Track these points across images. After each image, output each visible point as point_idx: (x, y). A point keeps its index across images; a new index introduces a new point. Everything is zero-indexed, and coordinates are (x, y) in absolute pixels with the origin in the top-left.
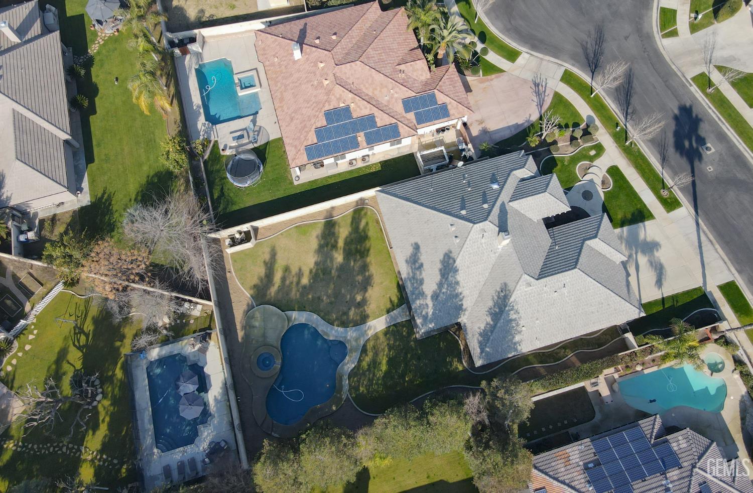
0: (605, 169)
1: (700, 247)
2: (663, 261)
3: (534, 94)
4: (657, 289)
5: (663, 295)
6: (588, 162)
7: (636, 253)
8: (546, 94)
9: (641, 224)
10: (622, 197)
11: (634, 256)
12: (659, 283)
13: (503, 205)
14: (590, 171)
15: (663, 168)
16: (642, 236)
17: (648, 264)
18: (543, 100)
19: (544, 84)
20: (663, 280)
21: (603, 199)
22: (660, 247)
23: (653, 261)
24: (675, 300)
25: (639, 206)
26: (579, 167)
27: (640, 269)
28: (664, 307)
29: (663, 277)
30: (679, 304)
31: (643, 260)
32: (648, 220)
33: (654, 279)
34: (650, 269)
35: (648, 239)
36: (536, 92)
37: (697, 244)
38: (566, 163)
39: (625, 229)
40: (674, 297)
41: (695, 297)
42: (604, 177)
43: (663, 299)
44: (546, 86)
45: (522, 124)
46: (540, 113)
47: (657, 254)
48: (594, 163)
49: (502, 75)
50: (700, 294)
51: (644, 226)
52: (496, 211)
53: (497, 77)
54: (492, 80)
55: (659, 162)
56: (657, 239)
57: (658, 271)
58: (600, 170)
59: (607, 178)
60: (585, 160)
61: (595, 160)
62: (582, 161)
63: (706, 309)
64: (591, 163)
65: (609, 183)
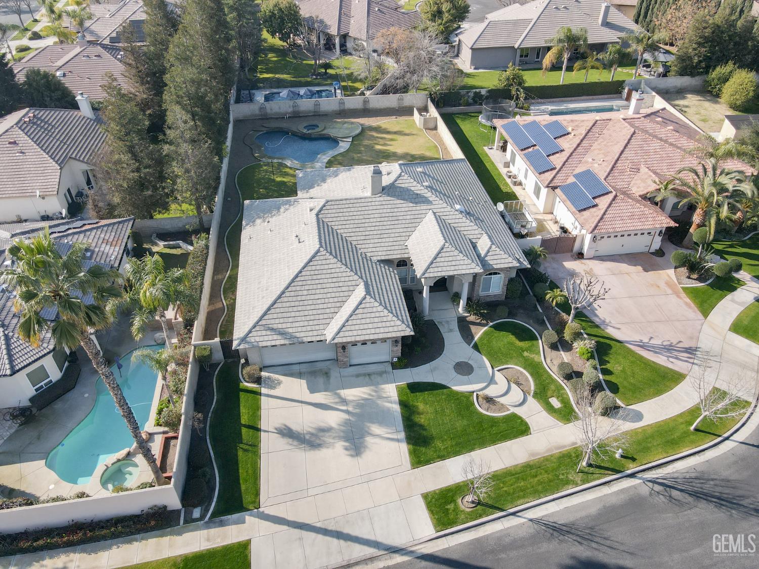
0: (521, 412)
1: (339, 535)
2: (323, 453)
3: (668, 343)
4: (277, 426)
5: (265, 431)
6: (533, 388)
7: (347, 412)
8: (671, 359)
9: (402, 435)
10: (460, 424)
11: (344, 408)
12: (287, 433)
13: (427, 201)
14: (513, 386)
15: (531, 520)
16: (376, 429)
17: (323, 425)
18: (656, 353)
19: (696, 361)
20: (290, 440)
21: (455, 388)
22: (352, 456)
23: (327, 434)
24: (250, 448)
25: (439, 444)
26: (521, 373)
27: (319, 410)
28: (245, 426)
29: (295, 443)
30: (240, 453)
31: (333, 419)
32: (410, 453)
33: (295, 427)
34: (314, 426)
35: (369, 440)
36: (670, 345)
37: (346, 530)
38: (526, 354)
39: (397, 408)
40: (255, 447)
41: (243, 487)
42: (503, 407)
43: (258, 430)
44: (693, 363)
45: (596, 316)
46: (627, 342)
47: (340, 445)
48: (531, 400)
49: (695, 312)
50: (247, 498)
51: (398, 440)
52: (417, 188)
53: (686, 304)
54: (678, 296)
55: (546, 516)
56: (367, 455)
57: (307, 437)
58: (518, 403)
59: (500, 410)
60: (536, 385)
61: (539, 402)
62: (535, 381)
63: (215, 500)
64: (532, 394)
65: (490, 409)
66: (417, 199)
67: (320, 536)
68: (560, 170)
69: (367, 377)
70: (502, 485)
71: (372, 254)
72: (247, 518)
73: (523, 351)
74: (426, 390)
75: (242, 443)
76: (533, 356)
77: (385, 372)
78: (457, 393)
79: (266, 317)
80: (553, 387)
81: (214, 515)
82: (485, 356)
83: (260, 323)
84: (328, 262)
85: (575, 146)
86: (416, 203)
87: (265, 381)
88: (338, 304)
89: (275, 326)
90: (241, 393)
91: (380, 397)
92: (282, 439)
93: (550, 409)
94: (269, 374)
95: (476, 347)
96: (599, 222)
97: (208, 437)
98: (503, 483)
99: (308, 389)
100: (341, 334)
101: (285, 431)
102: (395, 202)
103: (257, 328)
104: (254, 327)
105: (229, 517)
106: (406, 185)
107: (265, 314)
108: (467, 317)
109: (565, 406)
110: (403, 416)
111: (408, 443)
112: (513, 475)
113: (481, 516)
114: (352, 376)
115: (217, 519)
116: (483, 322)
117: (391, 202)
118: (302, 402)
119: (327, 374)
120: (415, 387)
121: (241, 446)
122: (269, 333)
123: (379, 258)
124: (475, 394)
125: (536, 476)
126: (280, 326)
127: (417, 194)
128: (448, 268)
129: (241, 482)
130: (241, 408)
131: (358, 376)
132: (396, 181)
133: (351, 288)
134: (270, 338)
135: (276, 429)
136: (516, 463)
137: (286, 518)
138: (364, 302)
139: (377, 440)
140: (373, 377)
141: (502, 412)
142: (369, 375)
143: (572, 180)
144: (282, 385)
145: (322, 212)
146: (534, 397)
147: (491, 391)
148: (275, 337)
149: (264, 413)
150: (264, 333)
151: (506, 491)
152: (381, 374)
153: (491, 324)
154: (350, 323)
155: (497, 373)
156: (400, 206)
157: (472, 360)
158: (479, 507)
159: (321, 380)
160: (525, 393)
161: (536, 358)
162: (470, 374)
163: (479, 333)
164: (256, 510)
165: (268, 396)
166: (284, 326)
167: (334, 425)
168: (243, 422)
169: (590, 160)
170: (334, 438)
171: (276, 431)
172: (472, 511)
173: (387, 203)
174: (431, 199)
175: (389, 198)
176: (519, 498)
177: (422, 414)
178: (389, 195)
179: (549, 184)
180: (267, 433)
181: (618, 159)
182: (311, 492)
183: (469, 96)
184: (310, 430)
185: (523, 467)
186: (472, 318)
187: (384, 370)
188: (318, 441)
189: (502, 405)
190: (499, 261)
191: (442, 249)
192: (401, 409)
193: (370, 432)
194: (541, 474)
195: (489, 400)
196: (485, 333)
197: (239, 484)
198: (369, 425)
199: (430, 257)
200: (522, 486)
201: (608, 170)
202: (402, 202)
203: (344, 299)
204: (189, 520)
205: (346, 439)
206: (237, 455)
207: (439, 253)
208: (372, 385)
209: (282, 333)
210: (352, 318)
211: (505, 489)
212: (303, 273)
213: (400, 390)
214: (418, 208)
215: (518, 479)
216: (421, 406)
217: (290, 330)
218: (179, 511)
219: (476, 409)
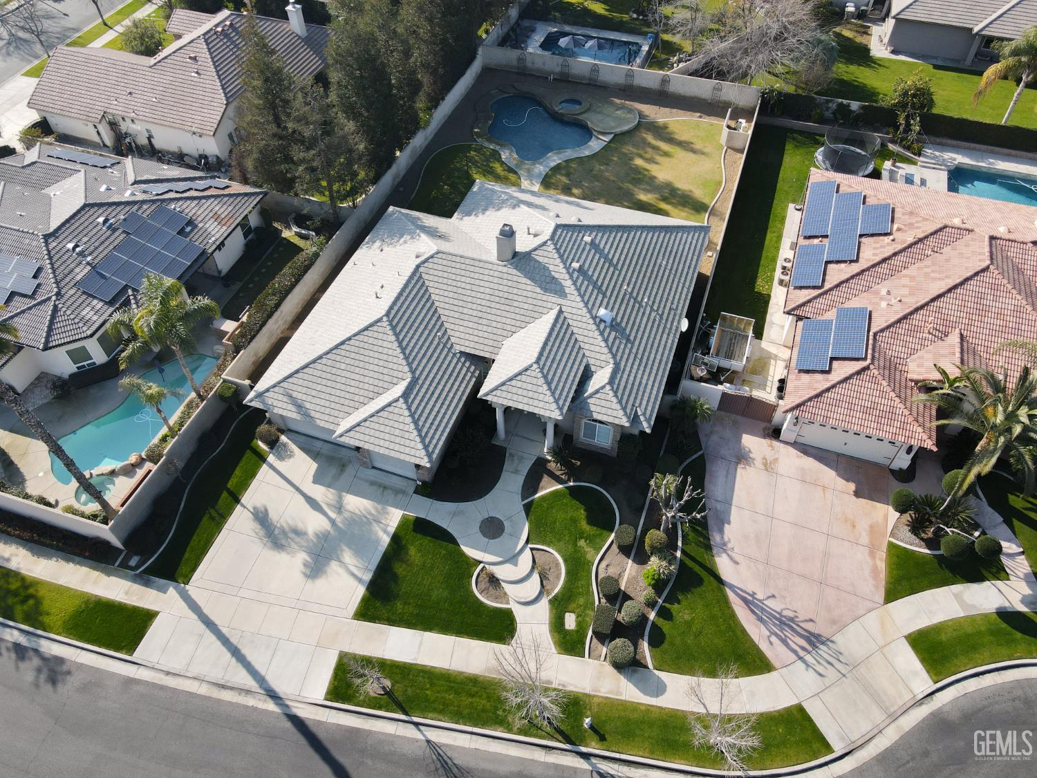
0: (519, 613)
1: (236, 652)
2: (281, 557)
3: (791, 614)
4: (258, 505)
5: (243, 506)
6: (556, 591)
7: (333, 522)
8: (773, 639)
9: (368, 577)
10: (439, 593)
11: (333, 515)
12: (262, 517)
13: (561, 293)
14: (536, 578)
15: (428, 741)
16: (348, 557)
17: (300, 526)
18: (760, 619)
19: (808, 658)
20: (258, 527)
21: (464, 548)
22: (305, 575)
23: (297, 539)
24: (217, 517)
25: (399, 605)
26: (557, 565)
27: (307, 506)
28: (228, 491)
29: (262, 533)
30: (205, 519)
31: (315, 523)
32: (362, 601)
33: (273, 516)
34: (290, 522)
35: (334, 565)
36: (792, 620)
37: (245, 651)
38: (582, 543)
39: (386, 540)
40: (223, 518)
41: (187, 555)
42: (504, 597)
43: (237, 501)
44: (801, 658)
45: (721, 531)
46: (732, 587)
47: (302, 556)
48: (544, 603)
49: (876, 587)
50: (183, 568)
51: (360, 580)
52: (558, 270)
53: (875, 570)
54: (872, 554)
55: (448, 746)
56: (320, 583)
57: (276, 532)
58: (523, 600)
59: (496, 599)
60: (564, 588)
61: (551, 610)
62: (566, 582)
63: (156, 556)
64: (551, 597)
65: (486, 592)
66: (549, 284)
67: (218, 643)
68: (826, 293)
69: (382, 489)
70: (428, 686)
71: (457, 341)
72: (171, 588)
73: (581, 538)
74: (429, 536)
75: (213, 508)
76: (588, 549)
77: (403, 492)
78: (463, 554)
79: (290, 380)
80: (581, 601)
81: (144, 572)
82: (530, 524)
83: (282, 385)
85: (878, 259)
86: (546, 290)
87: (279, 447)
88: (371, 395)
89: (295, 394)
90: (248, 451)
91: (378, 522)
92: (252, 522)
93: (557, 625)
94: (288, 441)
95: (528, 508)
96: (810, 399)
97: (189, 487)
98: (431, 685)
99: (314, 476)
100: (351, 434)
101: (260, 514)
102: (520, 280)
103: (276, 389)
104: (274, 386)
105: (157, 579)
106: (546, 260)
107: (290, 376)
108: (550, 461)
109: (577, 631)
110: (385, 554)
111: (368, 589)
112: (450, 682)
113: (380, 708)
114: (366, 481)
115: (146, 576)
116: (563, 477)
117: (515, 278)
118: (297, 489)
119: (343, 466)
120: (422, 527)
121: (212, 511)
122: (285, 399)
123: (463, 349)
124: (482, 565)
125: (473, 696)
126: (299, 396)
127: (554, 278)
128: (520, 399)
129: (188, 549)
130: (238, 468)
131: (373, 483)
132: (535, 249)
133: (395, 380)
134: (285, 406)
135: (254, 508)
136: (464, 670)
137: (202, 608)
138: (394, 404)
139: (341, 571)
140: (386, 492)
141: (497, 602)
142: (385, 488)
143: (831, 315)
144: (291, 460)
145: (426, 265)
146: (550, 601)
147: (502, 572)
148: (290, 407)
149: (255, 483)
150: (281, 397)
151: (427, 695)
152: (398, 492)
153: (571, 484)
154: (367, 424)
155: (527, 552)
156: (524, 287)
157: (511, 521)
158: (385, 696)
159: (333, 471)
160: (543, 589)
161: (590, 555)
162: (494, 538)
163: (548, 488)
164: (183, 585)
165: (271, 467)
166: (304, 397)
167: (311, 532)
168: (229, 485)
169: (884, 292)
170: (301, 547)
171: (252, 510)
172: (376, 697)
173: (510, 277)
174: (567, 290)
175: (515, 272)
176: (435, 710)
177: (406, 562)
178: (516, 268)
179: (794, 309)
180: (242, 508)
181: (922, 307)
182: (243, 593)
183: (828, 109)
184: (285, 525)
185: (466, 678)
186: (552, 466)
187: (404, 489)
188: (283, 542)
189: (505, 594)
190: (604, 411)
191: (526, 370)
192: (390, 545)
193: (341, 557)
194: (480, 696)
195: (494, 581)
196: (555, 494)
197: (186, 549)
198: (345, 548)
200: (449, 699)
201: (892, 320)
202: (529, 282)
203: (381, 390)
204: (124, 565)
205: (310, 553)
206: (200, 520)
207: (520, 374)
208: (379, 502)
209: (299, 407)
211: (428, 692)
212: (352, 342)
213: (404, 523)
214: (545, 298)
215: (451, 688)
216: (412, 551)
217: (308, 405)
218: (121, 551)
219: (470, 584)
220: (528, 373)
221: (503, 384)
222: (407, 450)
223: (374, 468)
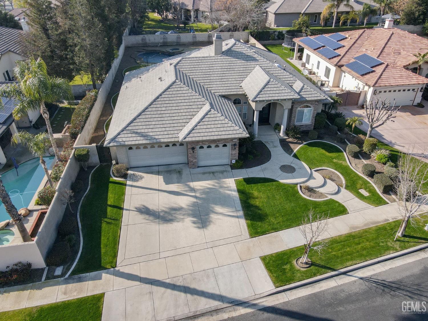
0: (337, 198)
1: (186, 290)
2: (175, 225)
4: (138, 206)
6: (344, 182)
7: (195, 197)
9: (241, 213)
10: (288, 206)
11: (193, 194)
12: (144, 211)
13: (255, 60)
14: (328, 181)
15: (361, 278)
16: (219, 209)
17: (175, 206)
20: (147, 217)
21: (282, 181)
22: (199, 228)
23: (178, 212)
24: (113, 222)
25: (272, 219)
26: (333, 173)
27: (172, 196)
28: (110, 206)
29: (151, 218)
30: (104, 225)
32: (248, 226)
33: (151, 207)
34: (167, 206)
35: (213, 216)
37: (193, 286)
38: (335, 160)
39: (236, 194)
40: (117, 221)
41: (103, 251)
42: (321, 195)
43: (122, 209)
45: (384, 139)
46: (412, 154)
47: (188, 221)
48: (343, 190)
50: (105, 259)
51: (238, 217)
52: (248, 52)
55: (374, 275)
56: (212, 228)
57: (161, 214)
58: (334, 192)
59: (320, 197)
60: (346, 180)
61: (351, 192)
62: (345, 178)
63: (77, 260)
64: (344, 187)
65: (311, 196)
66: (248, 58)
67: (169, 291)
68: (344, 56)
69: (212, 174)
70: (330, 250)
71: (215, 91)
72: (104, 275)
73: (333, 159)
74: (259, 183)
75: (106, 218)
76: (341, 162)
77: (226, 171)
78: (284, 185)
79: (132, 125)
80: (360, 182)
81: (74, 273)
82: (304, 162)
83: (127, 129)
84: (182, 89)
85: (352, 43)
86: (247, 61)
87: (130, 176)
88: (189, 117)
89: (139, 131)
90: (110, 184)
91: (221, 187)
92: (140, 215)
93: (361, 197)
94: (134, 172)
95: (295, 156)
96: (378, 80)
97: (78, 214)
98: (331, 249)
99: (164, 182)
100: (191, 135)
101: (143, 210)
102: (232, 60)
103: (125, 132)
104: (122, 131)
105: (88, 274)
106: (240, 50)
107: (132, 122)
108: (286, 139)
109: (373, 195)
110: (241, 200)
111: (246, 219)
112: (339, 243)
113: (315, 275)
114: (199, 173)
115: (76, 276)
116: (299, 141)
117: (229, 60)
118: (159, 190)
119: (180, 172)
120: (249, 181)
121: (106, 220)
122: (134, 135)
123: (220, 94)
124: (299, 186)
125: (359, 244)
126: (143, 131)
127: (248, 55)
129: (102, 246)
130: (109, 194)
131: (204, 173)
132: (232, 47)
133: (200, 106)
134: (135, 139)
135: (136, 208)
136: (340, 234)
137: (139, 275)
138: (209, 113)
139: (220, 217)
140: (216, 174)
141: (322, 198)
142: (213, 173)
143: (353, 60)
144: (143, 179)
145: (179, 65)
146: (346, 188)
147: (311, 184)
148: (139, 138)
149: (127, 198)
150: (130, 135)
151: (335, 255)
152: (222, 172)
153: (305, 143)
154: (198, 127)
155: (314, 172)
156: (236, 62)
157: (294, 164)
158: (312, 267)
159: (175, 176)
160: (339, 186)
161: (344, 163)
162: (293, 172)
163: (296, 148)
164: (112, 269)
165: (132, 186)
166: (146, 131)
167: (184, 206)
168: (109, 203)
169: (364, 50)
170: (184, 215)
171: (136, 210)
172: (306, 271)
173: (226, 60)
174: (257, 58)
175: (227, 57)
176: (347, 260)
177: (257, 198)
178: (227, 56)
179: (337, 63)
180: (128, 211)
181: (384, 47)
182: (162, 255)
183: (275, 35)
184: (164, 209)
185: (347, 237)
186: (290, 140)
187: (225, 169)
188: (170, 217)
189: (321, 193)
190: (310, 96)
191: (269, 82)
192: (239, 195)
193: (214, 211)
194: (363, 242)
195: (310, 190)
196: (301, 148)
197: (100, 248)
198: (213, 206)
199: (260, 88)
200: (349, 251)
201: (379, 53)
202: (237, 60)
203: (194, 113)
204: (51, 277)
205: (194, 216)
206: (101, 227)
207: (266, 85)
208: (216, 179)
209: (144, 136)
210: (200, 124)
211: (334, 253)
212: (163, 96)
213: (238, 183)
214: (248, 64)
215: (344, 246)
216: (256, 193)
217: (151, 134)
218: (43, 270)
219: (300, 195)
220: (270, 83)
221: (261, 91)
222: (230, 132)
223: (198, 167)
